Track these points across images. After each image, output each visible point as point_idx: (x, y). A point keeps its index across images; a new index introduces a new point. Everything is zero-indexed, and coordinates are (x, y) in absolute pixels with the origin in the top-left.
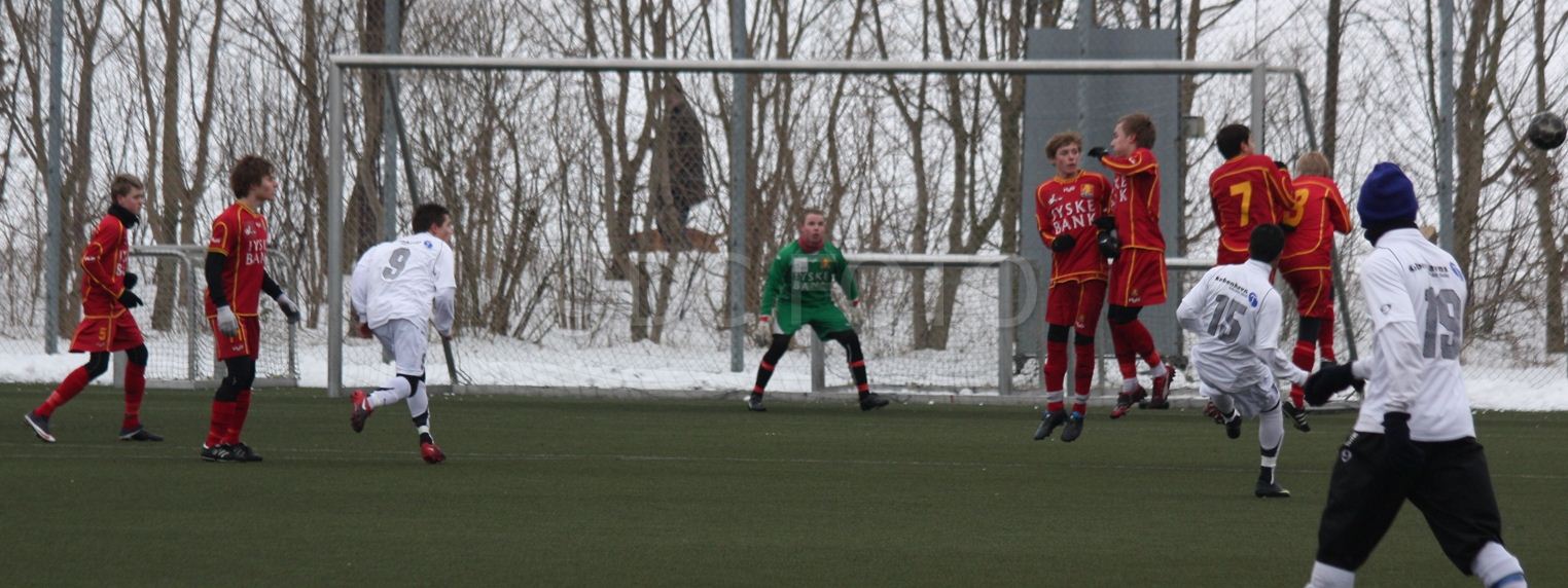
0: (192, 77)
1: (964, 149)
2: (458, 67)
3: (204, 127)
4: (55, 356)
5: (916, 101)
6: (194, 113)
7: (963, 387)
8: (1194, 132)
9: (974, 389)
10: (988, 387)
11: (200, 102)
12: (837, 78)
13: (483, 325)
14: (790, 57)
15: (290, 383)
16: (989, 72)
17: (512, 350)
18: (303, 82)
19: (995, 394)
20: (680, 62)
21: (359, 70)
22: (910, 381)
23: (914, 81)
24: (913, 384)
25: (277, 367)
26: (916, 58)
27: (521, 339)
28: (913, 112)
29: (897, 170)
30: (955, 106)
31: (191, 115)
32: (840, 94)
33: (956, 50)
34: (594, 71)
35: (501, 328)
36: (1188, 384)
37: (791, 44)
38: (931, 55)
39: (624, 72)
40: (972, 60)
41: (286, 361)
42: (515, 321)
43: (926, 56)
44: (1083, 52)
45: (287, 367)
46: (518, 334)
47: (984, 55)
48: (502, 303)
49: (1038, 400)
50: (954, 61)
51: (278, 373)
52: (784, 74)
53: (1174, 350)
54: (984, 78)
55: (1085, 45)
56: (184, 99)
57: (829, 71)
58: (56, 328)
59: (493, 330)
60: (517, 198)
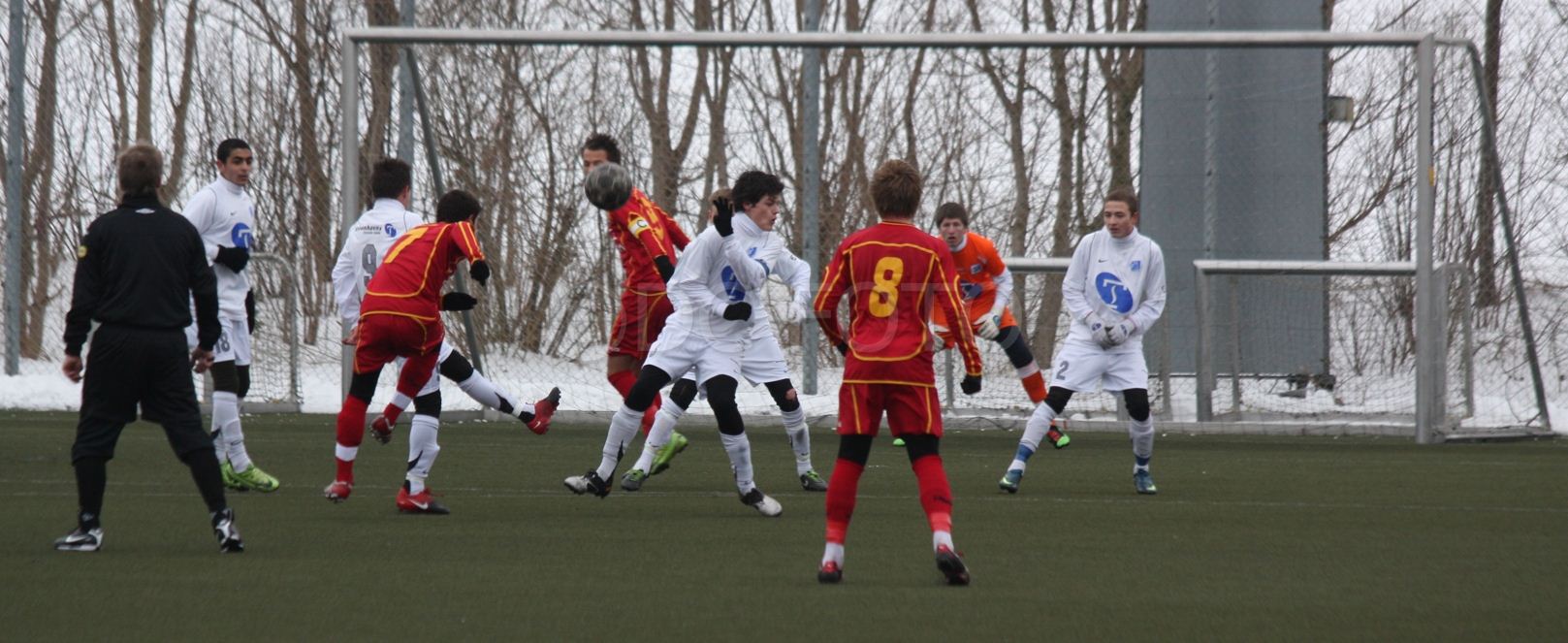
0: (166, 55)
1: (1072, 135)
2: (473, 42)
3: (180, 111)
4: (16, 378)
5: (1013, 79)
6: (170, 96)
7: (1075, 412)
8: (1342, 114)
9: (1087, 414)
10: (1104, 412)
11: (176, 83)
12: (915, 53)
13: (511, 341)
14: (860, 29)
15: (292, 408)
16: (1097, 46)
17: (548, 369)
18: (294, 59)
19: (1114, 419)
20: (738, 36)
21: (367, 45)
22: (1012, 404)
23: (1011, 57)
24: (1016, 408)
25: (277, 390)
26: (1014, 30)
27: (555, 356)
28: (1011, 92)
29: (991, 160)
30: (1061, 85)
31: (167, 98)
32: (918, 72)
33: (1062, 20)
34: (641, 45)
35: (534, 346)
36: (1339, 408)
37: (862, 15)
38: (1032, 26)
39: (666, 46)
40: (1080, 31)
41: (287, 382)
42: (549, 335)
43: (1026, 28)
44: (1212, 22)
45: (288, 389)
46: (553, 352)
47: (1091, 27)
48: (535, 315)
49: (1166, 427)
50: (1059, 33)
51: (278, 397)
52: (854, 48)
53: (1319, 368)
54: (1092, 54)
55: (1215, 14)
56: (157, 77)
57: (905, 45)
58: (17, 345)
59: (525, 347)
60: (550, 192)
